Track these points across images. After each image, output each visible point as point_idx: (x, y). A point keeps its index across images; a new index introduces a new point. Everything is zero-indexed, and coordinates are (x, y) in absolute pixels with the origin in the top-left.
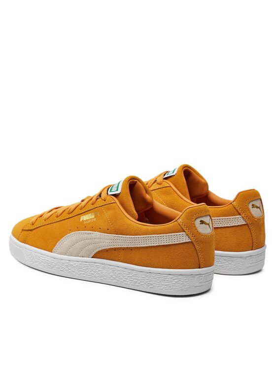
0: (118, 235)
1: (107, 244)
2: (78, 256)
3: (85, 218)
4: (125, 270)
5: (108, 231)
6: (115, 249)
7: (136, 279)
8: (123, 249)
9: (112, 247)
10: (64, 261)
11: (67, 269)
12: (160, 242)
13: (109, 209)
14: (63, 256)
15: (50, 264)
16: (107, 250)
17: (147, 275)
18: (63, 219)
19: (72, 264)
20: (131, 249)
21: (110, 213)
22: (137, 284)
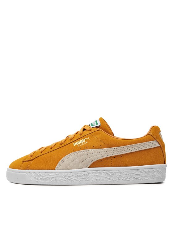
0: (110, 148)
1: (101, 156)
2: (77, 168)
3: (77, 143)
4: (117, 171)
5: (101, 147)
6: (107, 158)
7: (127, 176)
8: (114, 157)
9: (106, 157)
10: (66, 174)
11: (69, 179)
12: (143, 147)
13: (97, 134)
14: (65, 170)
15: (55, 178)
16: (101, 160)
17: (136, 171)
18: (57, 148)
19: (74, 174)
20: (121, 156)
21: (98, 136)
22: (128, 180)
